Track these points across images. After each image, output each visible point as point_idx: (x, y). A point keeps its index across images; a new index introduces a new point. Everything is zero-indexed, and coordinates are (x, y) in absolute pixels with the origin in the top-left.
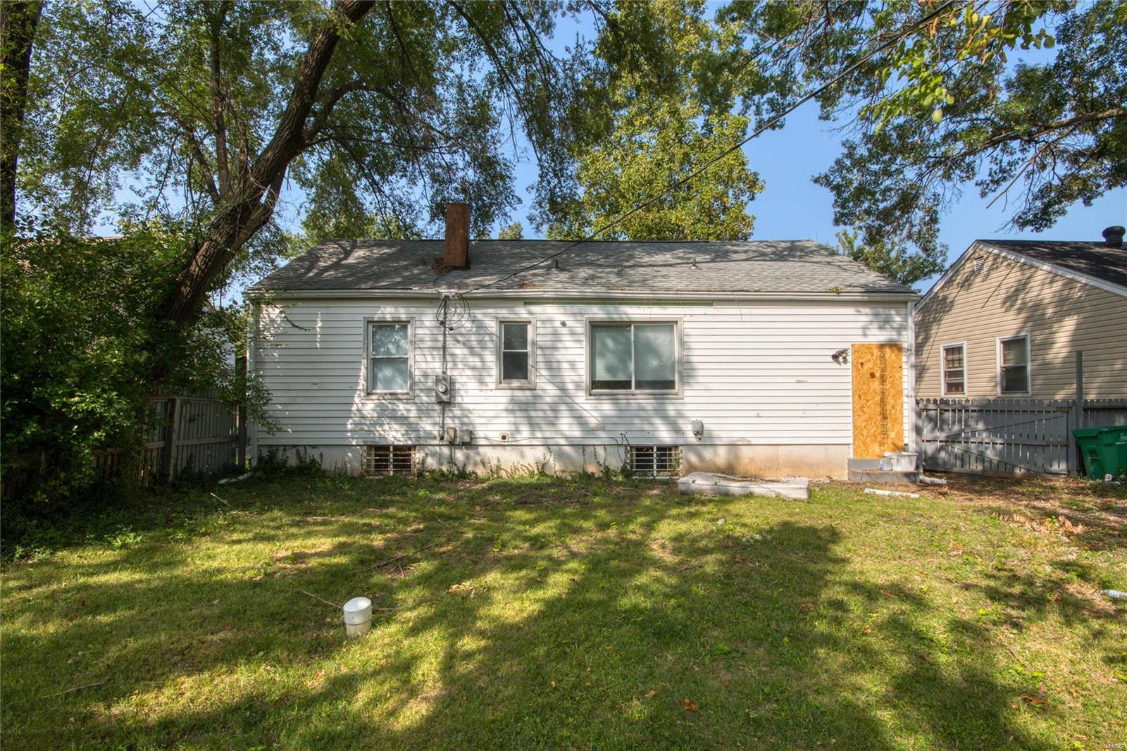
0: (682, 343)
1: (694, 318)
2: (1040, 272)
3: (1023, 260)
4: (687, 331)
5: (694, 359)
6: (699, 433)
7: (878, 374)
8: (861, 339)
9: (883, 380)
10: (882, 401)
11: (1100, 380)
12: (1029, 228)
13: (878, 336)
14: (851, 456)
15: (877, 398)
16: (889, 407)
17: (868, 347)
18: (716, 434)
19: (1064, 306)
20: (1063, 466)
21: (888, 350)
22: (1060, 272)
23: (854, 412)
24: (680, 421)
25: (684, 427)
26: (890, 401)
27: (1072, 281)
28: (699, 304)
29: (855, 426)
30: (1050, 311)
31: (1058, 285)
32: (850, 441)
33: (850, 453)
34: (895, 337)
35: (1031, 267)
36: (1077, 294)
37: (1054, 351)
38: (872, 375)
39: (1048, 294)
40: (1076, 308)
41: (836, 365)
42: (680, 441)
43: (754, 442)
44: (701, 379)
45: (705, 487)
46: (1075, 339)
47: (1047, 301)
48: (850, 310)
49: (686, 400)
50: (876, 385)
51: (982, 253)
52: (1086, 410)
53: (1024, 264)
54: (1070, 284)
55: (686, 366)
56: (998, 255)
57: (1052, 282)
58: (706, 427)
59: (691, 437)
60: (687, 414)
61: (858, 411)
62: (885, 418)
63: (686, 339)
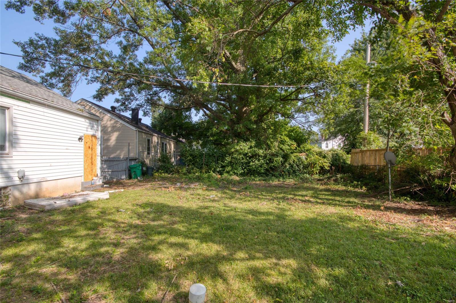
0: (12, 122)
1: (20, 108)
2: (106, 116)
3: (101, 111)
4: (15, 115)
5: (19, 133)
6: (22, 178)
7: (91, 147)
8: (85, 132)
9: (92, 150)
10: (92, 158)
11: (124, 151)
12: (95, 99)
13: (91, 132)
14: (83, 181)
15: (90, 157)
16: (93, 160)
17: (88, 136)
18: (30, 177)
19: (114, 129)
20: (125, 177)
21: (93, 138)
22: (114, 118)
23: (84, 162)
24: (10, 171)
25: (12, 175)
26: (94, 157)
27: (117, 121)
28: (23, 101)
29: (84, 168)
30: (110, 129)
31: (112, 122)
32: (83, 174)
33: (82, 179)
34: (95, 133)
35: (104, 114)
36: (118, 125)
37: (111, 142)
38: (89, 147)
39: (109, 124)
40: (118, 130)
41: (78, 142)
42: (10, 184)
43: (49, 179)
44: (22, 145)
45: (63, 204)
46: (118, 139)
47: (109, 126)
48: (83, 120)
49: (14, 158)
50: (90, 151)
51: (84, 104)
52: (130, 160)
53: (101, 112)
54: (116, 122)
55: (14, 137)
56: (91, 106)
57: (111, 120)
58: (26, 174)
59: (17, 181)
60: (13, 166)
61: (85, 162)
62: (92, 164)
63: (14, 120)
